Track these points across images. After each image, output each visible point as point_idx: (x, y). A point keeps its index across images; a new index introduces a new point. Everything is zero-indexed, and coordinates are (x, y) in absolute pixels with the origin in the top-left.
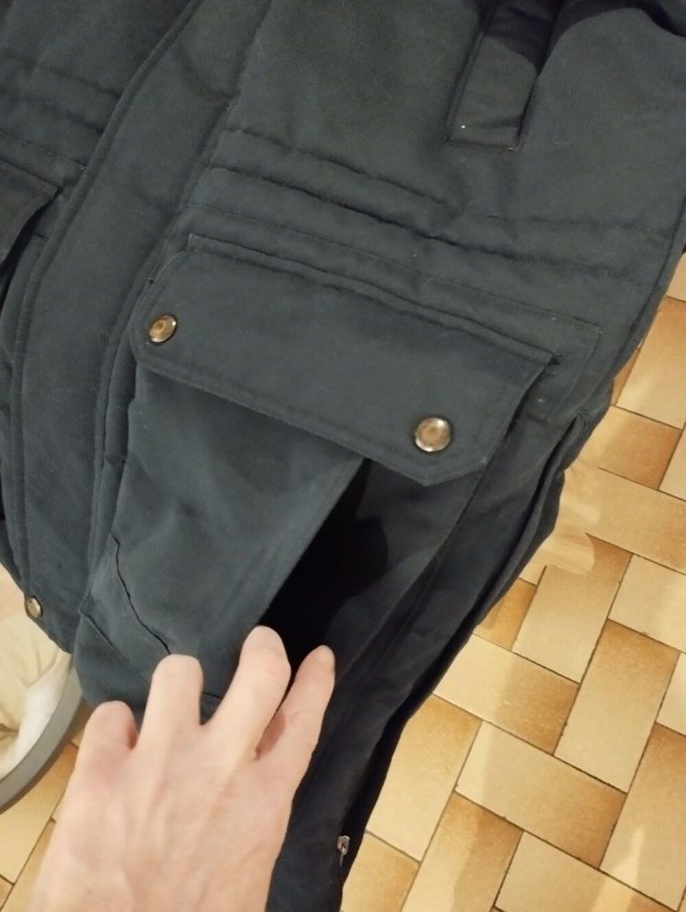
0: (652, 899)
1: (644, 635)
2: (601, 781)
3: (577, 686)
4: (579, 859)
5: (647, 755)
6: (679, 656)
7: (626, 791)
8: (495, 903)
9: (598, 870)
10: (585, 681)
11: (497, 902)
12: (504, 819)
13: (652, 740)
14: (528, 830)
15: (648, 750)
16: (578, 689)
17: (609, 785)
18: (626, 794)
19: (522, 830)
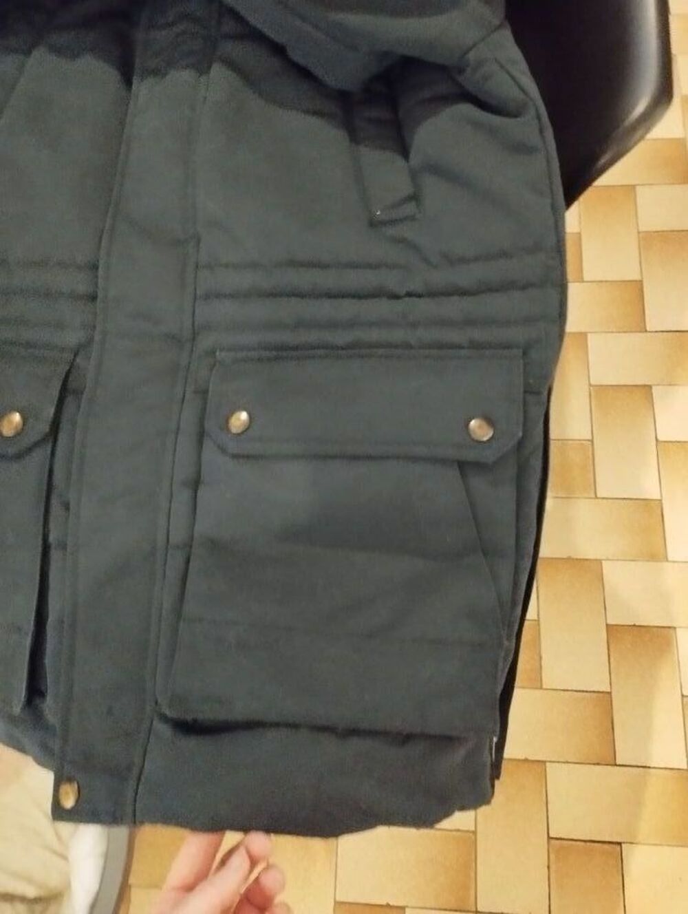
0: (666, 768)
1: (569, 559)
2: (587, 692)
3: (537, 622)
4: (598, 764)
5: (612, 654)
6: (601, 563)
7: (609, 690)
8: (548, 833)
9: (616, 765)
10: (540, 617)
11: (550, 832)
12: (526, 760)
13: (611, 641)
14: (548, 759)
15: (611, 649)
16: (539, 625)
17: (594, 692)
18: (610, 693)
19: (544, 762)
